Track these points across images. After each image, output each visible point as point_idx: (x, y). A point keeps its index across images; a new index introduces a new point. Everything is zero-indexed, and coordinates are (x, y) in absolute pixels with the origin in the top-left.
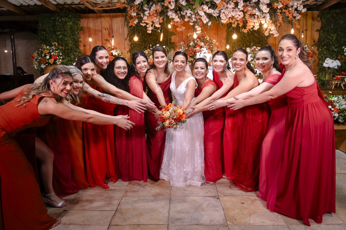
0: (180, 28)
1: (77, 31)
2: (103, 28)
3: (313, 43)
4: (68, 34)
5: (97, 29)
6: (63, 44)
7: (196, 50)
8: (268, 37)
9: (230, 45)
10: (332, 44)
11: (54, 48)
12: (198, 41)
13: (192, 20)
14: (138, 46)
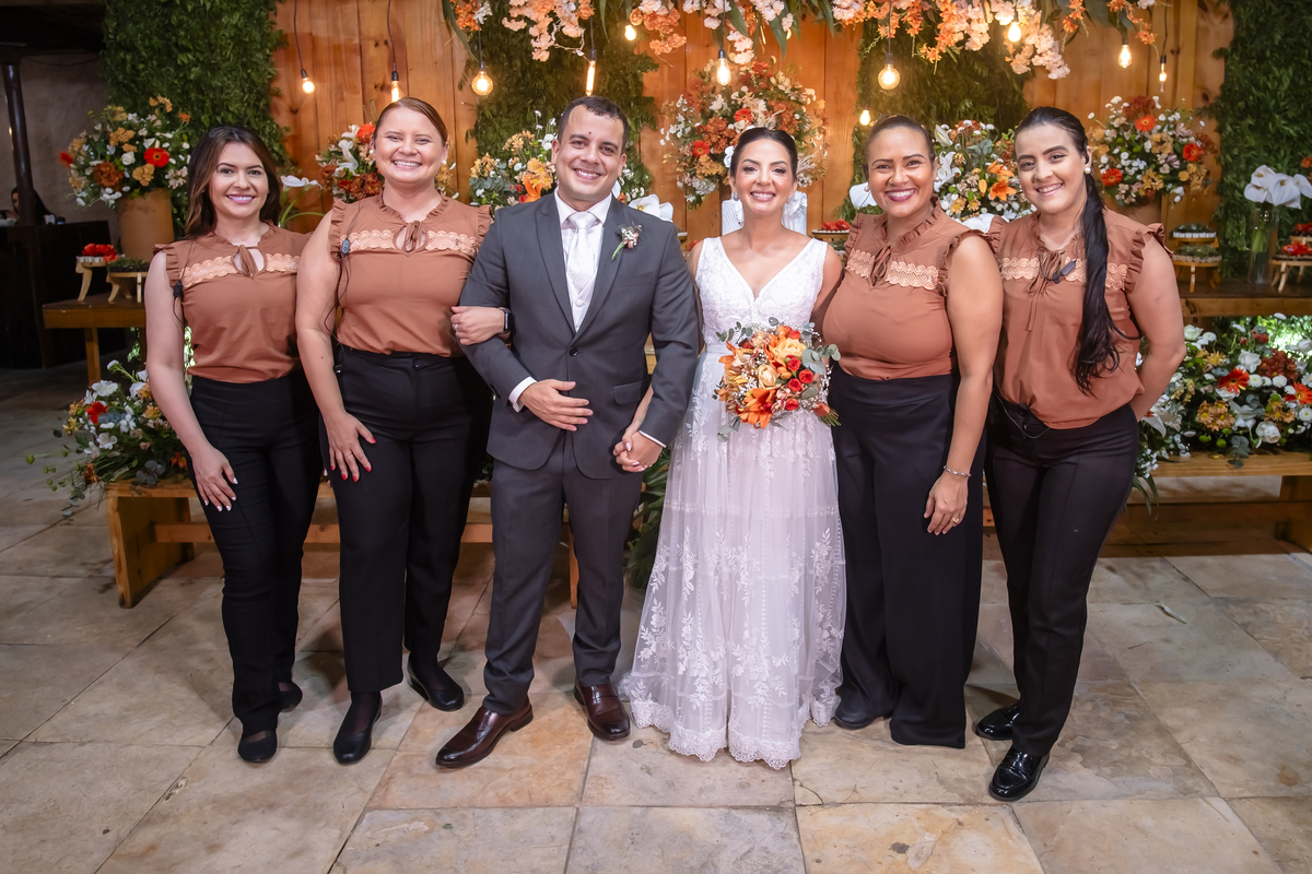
0: (665, 39)
1: (262, 50)
2: (369, 39)
3: (1201, 104)
4: (224, 61)
5: (342, 42)
6: (204, 102)
7: (734, 131)
8: (1026, 77)
9: (876, 109)
10: (1277, 106)
11: (154, 122)
12: (742, 95)
13: (715, 7)
14: (509, 111)
